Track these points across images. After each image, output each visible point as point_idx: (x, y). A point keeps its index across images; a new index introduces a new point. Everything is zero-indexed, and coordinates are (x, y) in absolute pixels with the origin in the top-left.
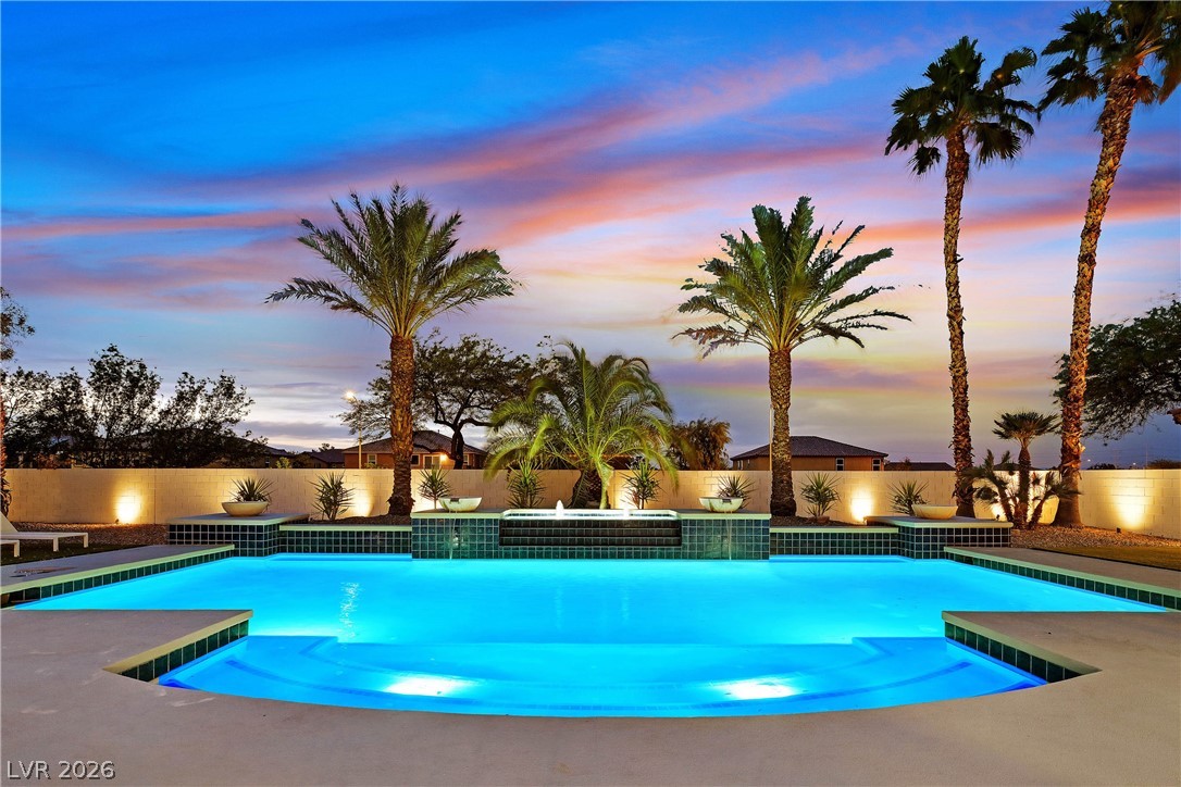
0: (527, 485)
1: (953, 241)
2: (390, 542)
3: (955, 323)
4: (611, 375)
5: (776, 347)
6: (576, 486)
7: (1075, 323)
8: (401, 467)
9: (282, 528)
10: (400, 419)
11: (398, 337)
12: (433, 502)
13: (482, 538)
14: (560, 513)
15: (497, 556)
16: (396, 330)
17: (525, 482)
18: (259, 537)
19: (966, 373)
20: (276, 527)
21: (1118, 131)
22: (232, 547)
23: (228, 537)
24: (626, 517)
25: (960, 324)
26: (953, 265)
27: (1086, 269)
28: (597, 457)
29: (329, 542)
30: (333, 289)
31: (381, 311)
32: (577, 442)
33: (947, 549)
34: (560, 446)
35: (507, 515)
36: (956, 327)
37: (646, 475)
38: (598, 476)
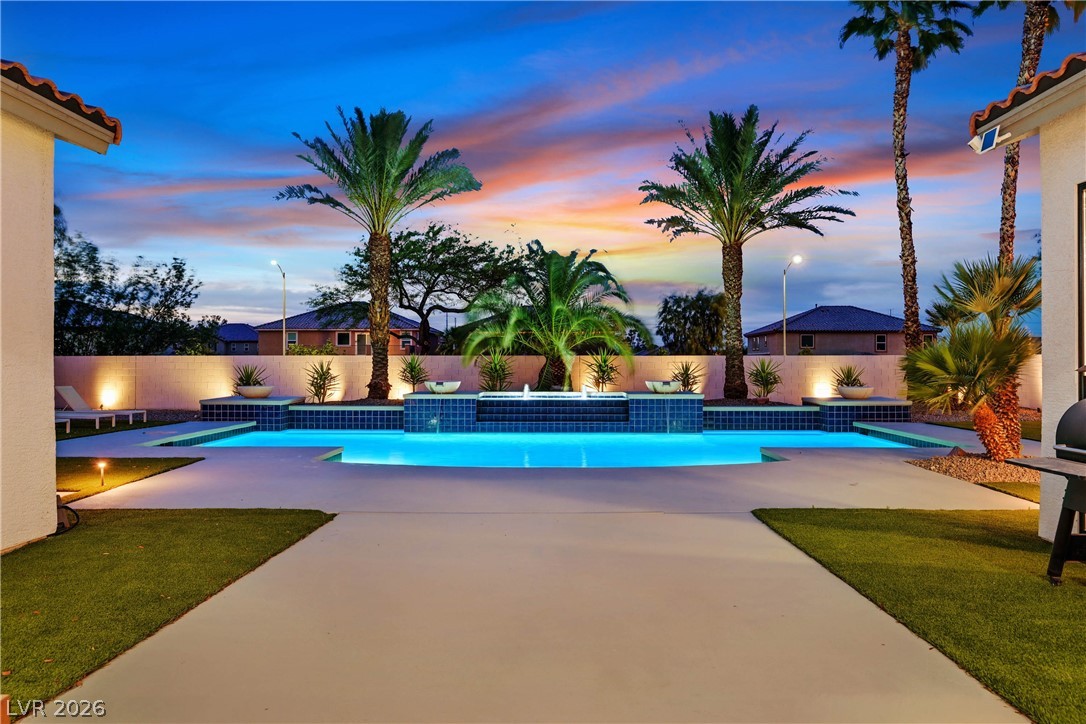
0: (497, 371)
1: (900, 136)
2: (382, 420)
3: (903, 214)
4: (573, 269)
5: (727, 241)
6: (542, 371)
7: (1003, 218)
8: (380, 354)
9: (291, 408)
10: (379, 310)
11: (376, 234)
12: (411, 386)
13: (462, 415)
14: (527, 395)
15: (475, 430)
16: (374, 227)
17: (495, 367)
18: (277, 415)
19: (915, 261)
20: (287, 406)
21: (1033, 47)
22: (254, 423)
23: (251, 415)
24: (584, 398)
25: (908, 215)
26: (900, 160)
27: (1010, 170)
28: (561, 344)
29: (331, 420)
30: (316, 190)
31: (359, 209)
32: (543, 331)
33: (855, 424)
34: (527, 335)
35: (482, 396)
36: (905, 218)
37: (605, 361)
38: (562, 362)
